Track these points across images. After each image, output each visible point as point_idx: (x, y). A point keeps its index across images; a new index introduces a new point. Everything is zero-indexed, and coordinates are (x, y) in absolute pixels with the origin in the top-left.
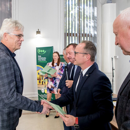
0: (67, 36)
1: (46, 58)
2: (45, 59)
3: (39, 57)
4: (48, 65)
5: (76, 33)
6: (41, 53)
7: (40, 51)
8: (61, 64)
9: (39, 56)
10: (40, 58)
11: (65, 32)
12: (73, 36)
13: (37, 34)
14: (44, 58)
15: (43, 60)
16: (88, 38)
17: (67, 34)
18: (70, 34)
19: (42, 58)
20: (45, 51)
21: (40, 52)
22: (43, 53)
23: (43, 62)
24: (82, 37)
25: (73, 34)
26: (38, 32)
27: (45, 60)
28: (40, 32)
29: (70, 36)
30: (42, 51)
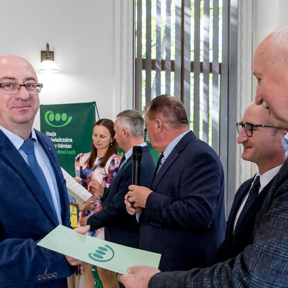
0: (144, 68)
1: (71, 140)
2: (69, 143)
5: (173, 58)
6: (54, 122)
7: (52, 117)
8: (113, 161)
9: (48, 134)
11: (136, 56)
12: (163, 69)
13: (42, 60)
14: (66, 140)
15: (62, 146)
17: (144, 60)
18: (154, 62)
19: (60, 140)
20: (70, 118)
21: (52, 119)
22: (61, 122)
23: (63, 152)
24: (192, 74)
25: (163, 62)
26: (47, 54)
27: (69, 146)
28: (52, 53)
29: (154, 68)
30: (58, 117)
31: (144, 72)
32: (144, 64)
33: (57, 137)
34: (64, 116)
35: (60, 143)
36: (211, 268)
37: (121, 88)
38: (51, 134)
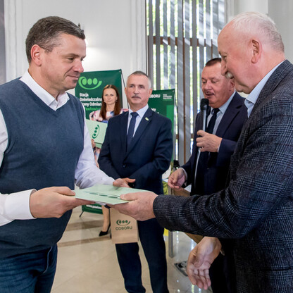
0: (154, 43)
2: (99, 102)
3: (83, 97)
4: (92, 116)
5: (176, 36)
7: (84, 82)
9: (81, 95)
10: (84, 100)
11: (148, 34)
12: (169, 44)
14: (98, 99)
15: (93, 104)
16: (205, 48)
17: (154, 37)
18: (162, 38)
19: (91, 99)
20: (100, 82)
21: (84, 84)
22: (93, 85)
23: (95, 109)
24: (191, 48)
25: (169, 38)
29: (162, 43)
30: (90, 82)
31: (154, 46)
32: (154, 40)
33: (90, 97)
34: (95, 81)
35: (92, 102)
36: (209, 196)
37: (137, 58)
38: (84, 95)
